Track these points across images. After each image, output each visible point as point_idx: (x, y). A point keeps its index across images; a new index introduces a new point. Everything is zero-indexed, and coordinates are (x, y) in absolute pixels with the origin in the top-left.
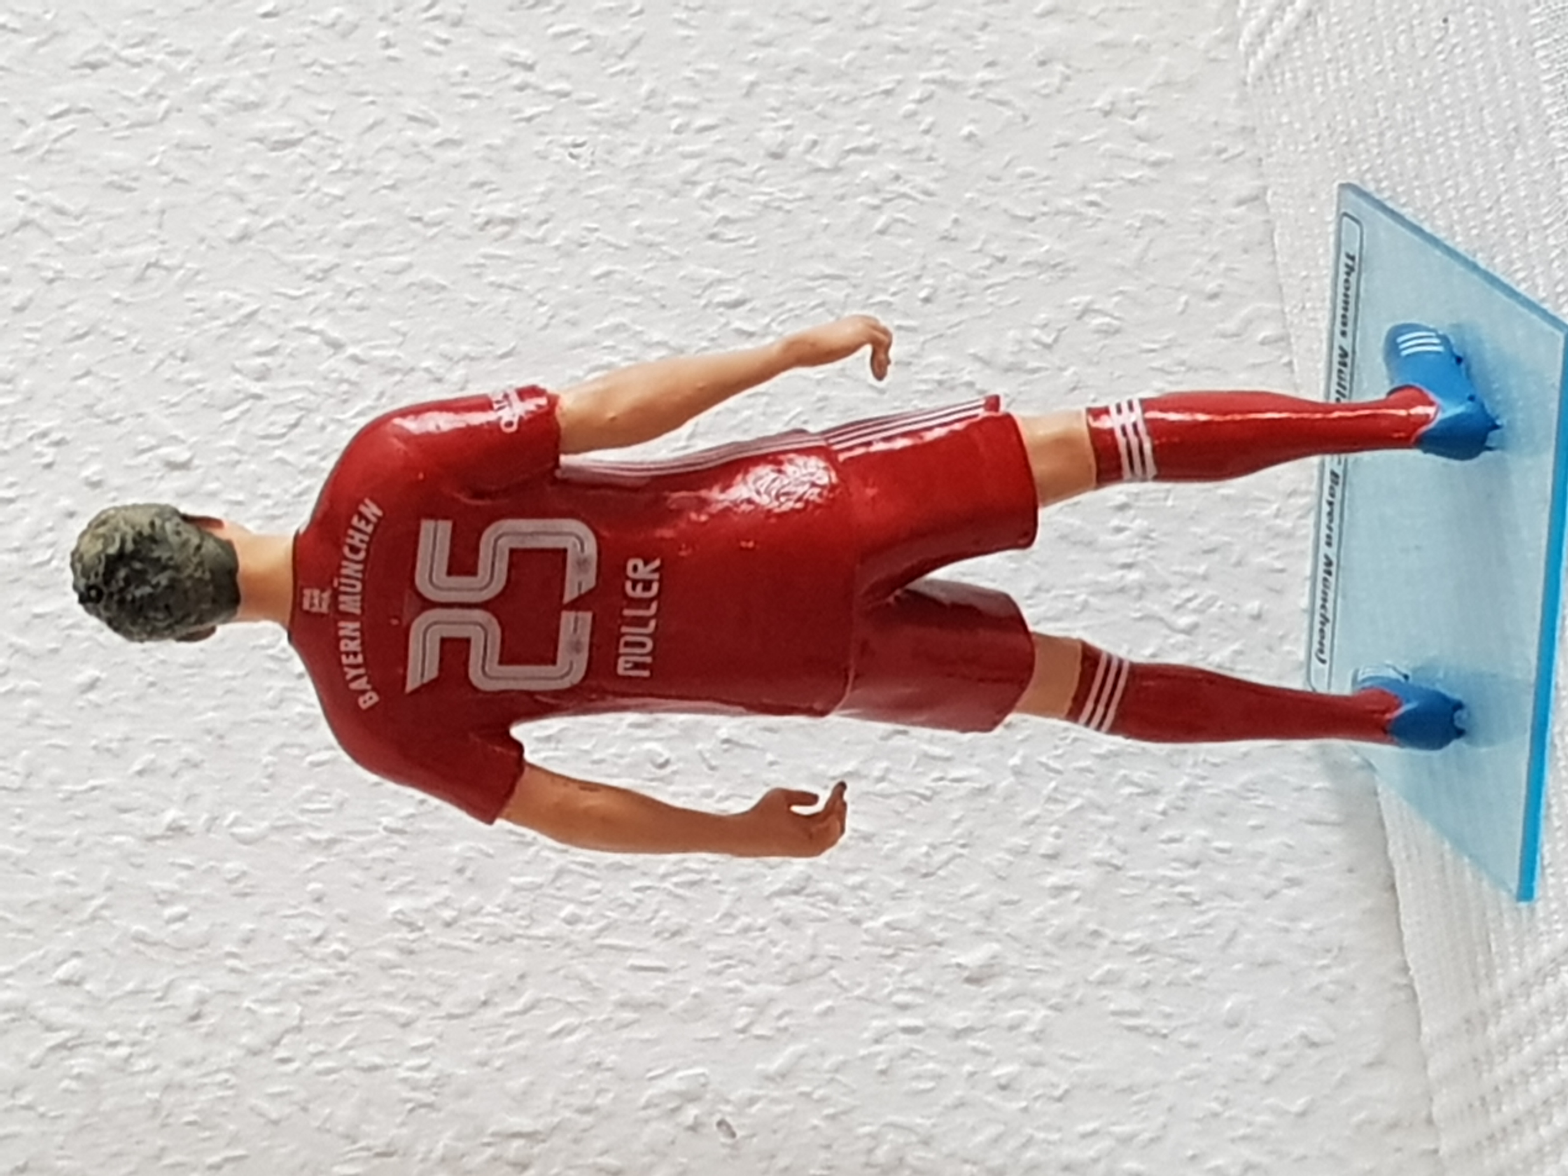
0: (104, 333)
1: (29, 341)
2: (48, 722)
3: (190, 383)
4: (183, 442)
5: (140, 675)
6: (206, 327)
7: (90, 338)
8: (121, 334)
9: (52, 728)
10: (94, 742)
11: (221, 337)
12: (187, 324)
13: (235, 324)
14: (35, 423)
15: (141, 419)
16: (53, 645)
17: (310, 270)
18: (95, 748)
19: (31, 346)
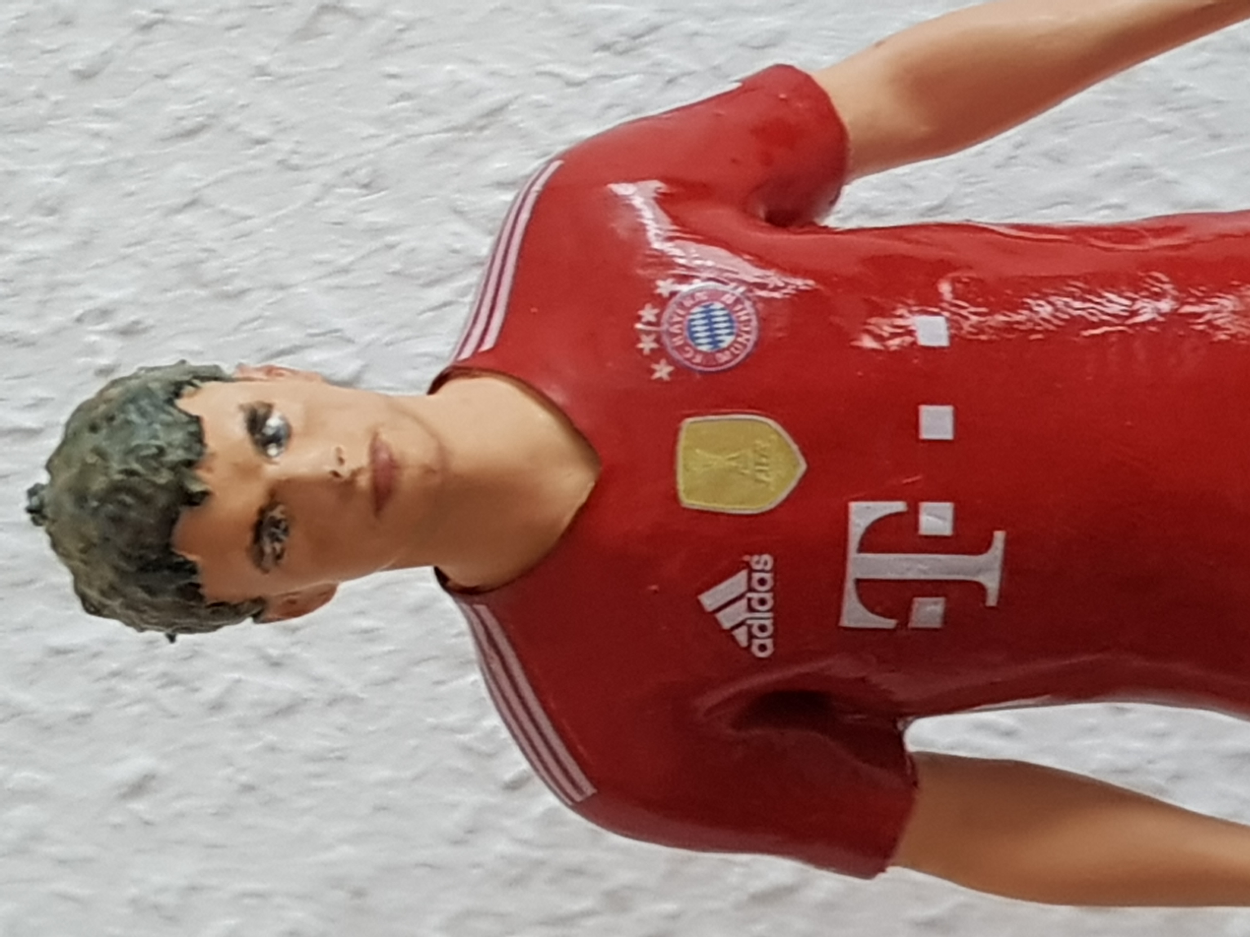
0: (231, 129)
1: (97, 135)
2: (55, 850)
3: (375, 231)
4: (350, 341)
5: (229, 771)
6: (415, 128)
7: (204, 138)
8: (262, 133)
9: (62, 862)
10: (133, 891)
11: (438, 150)
12: (384, 120)
13: (464, 128)
14: (88, 289)
15: (280, 295)
16: (78, 708)
17: (606, 34)
18: (134, 902)
19: (100, 146)
